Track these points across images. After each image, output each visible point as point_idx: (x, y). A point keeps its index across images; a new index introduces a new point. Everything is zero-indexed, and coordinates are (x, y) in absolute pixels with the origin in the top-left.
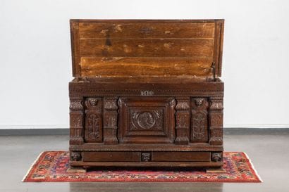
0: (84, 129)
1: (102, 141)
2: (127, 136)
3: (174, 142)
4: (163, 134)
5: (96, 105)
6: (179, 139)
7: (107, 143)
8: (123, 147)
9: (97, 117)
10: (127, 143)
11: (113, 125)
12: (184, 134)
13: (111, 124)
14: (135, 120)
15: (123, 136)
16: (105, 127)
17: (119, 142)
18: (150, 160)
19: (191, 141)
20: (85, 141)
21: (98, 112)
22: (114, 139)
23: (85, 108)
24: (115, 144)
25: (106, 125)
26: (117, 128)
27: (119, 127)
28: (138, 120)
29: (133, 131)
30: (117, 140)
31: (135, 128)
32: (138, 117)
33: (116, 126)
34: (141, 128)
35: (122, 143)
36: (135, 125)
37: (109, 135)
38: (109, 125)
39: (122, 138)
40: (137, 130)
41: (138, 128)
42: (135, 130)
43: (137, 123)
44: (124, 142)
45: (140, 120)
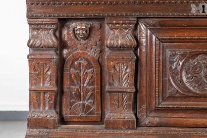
0: (61, 92)
1: (101, 121)
2: (158, 110)
5: (87, 37)
7: (112, 125)
8: (148, 136)
9: (89, 66)
10: (159, 125)
11: (125, 85)
13: (120, 80)
14: (175, 73)
15: (149, 110)
16: (107, 88)
17: (138, 124)
20: (63, 121)
21: (92, 53)
22: (129, 115)
23: (62, 45)
24: (131, 127)
25: (110, 84)
26: (134, 90)
27: (140, 87)
28: (184, 73)
29: (172, 97)
30: (135, 120)
31: (177, 91)
32: (182, 65)
33: (133, 87)
34: (190, 91)
35: (146, 126)
36: (177, 85)
37: (116, 107)
38: (116, 84)
39: (147, 114)
40: (182, 96)
41: (184, 91)
42: (177, 95)
43: (182, 79)
44: (152, 123)
45: (187, 73)
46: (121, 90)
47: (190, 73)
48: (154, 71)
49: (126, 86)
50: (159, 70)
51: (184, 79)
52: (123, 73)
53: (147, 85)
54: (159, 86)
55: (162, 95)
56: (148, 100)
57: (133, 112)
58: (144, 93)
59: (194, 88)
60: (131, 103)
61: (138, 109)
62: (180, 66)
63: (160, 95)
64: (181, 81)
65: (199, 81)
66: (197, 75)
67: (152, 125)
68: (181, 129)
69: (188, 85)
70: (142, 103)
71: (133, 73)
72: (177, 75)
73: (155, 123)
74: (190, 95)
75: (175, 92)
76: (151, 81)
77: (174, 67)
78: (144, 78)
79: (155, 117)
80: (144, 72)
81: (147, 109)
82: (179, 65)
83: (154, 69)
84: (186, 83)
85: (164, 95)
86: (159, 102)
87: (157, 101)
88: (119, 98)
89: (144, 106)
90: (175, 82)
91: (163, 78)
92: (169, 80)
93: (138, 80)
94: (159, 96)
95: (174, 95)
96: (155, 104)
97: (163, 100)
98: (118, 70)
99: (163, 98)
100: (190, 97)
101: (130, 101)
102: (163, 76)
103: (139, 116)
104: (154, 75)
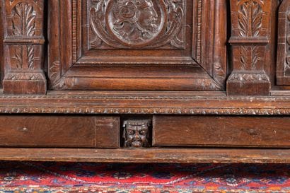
2: (76, 67)
3: (225, 87)
4: (187, 60)
6: (239, 76)
7: (13, 89)
8: (62, 102)
10: (77, 88)
11: (29, 34)
12: (255, 60)
13: (23, 27)
14: (100, 17)
15: (64, 67)
16: (6, 38)
17: (50, 86)
18: (148, 144)
19: (276, 83)
22: (36, 75)
24: (39, 91)
25: (10, 33)
26: (43, 41)
27: (51, 37)
28: (110, 18)
29: (95, 50)
30: (45, 81)
31: (102, 42)
32: (108, 7)
33: (41, 36)
34: (119, 42)
35: (59, 89)
36: (102, 34)
37: (18, 64)
38: (18, 33)
39: (61, 73)
40: (109, 48)
41: (111, 42)
42: (102, 47)
43: (109, 26)
44: (68, 86)
45: (115, 18)
46: (24, 41)
47: (119, 17)
48: (70, 15)
49: (31, 35)
50: (77, 14)
51: (111, 25)
52: (28, 17)
53: (60, 33)
54: (77, 35)
55: (82, 46)
56: (62, 54)
57: (42, 71)
58: (57, 45)
59: (124, 37)
60: (39, 58)
61: (49, 66)
62: (105, 8)
63: (80, 47)
64: (107, 28)
65: (131, 28)
66: (128, 20)
67: (68, 89)
68: (106, 93)
69: (116, 33)
70: (54, 59)
71: (41, 16)
72: (101, 19)
73: (73, 85)
74: (120, 46)
75: (99, 43)
76: (66, 28)
77: (97, 9)
78: (57, 24)
79: (72, 77)
80: (56, 16)
81: (61, 66)
82: (104, 6)
83: (69, 11)
84: (113, 31)
85: (84, 47)
86: (77, 57)
87: (75, 55)
88: (22, 51)
89: (57, 63)
90: (99, 30)
91: (82, 24)
92: (91, 26)
93: (49, 27)
94: (77, 49)
95: (98, 48)
96: (72, 59)
97: (83, 54)
98: (20, 13)
99: (83, 51)
100: (120, 49)
101: (37, 56)
102: (82, 21)
103: (50, 75)
104: (70, 20)
